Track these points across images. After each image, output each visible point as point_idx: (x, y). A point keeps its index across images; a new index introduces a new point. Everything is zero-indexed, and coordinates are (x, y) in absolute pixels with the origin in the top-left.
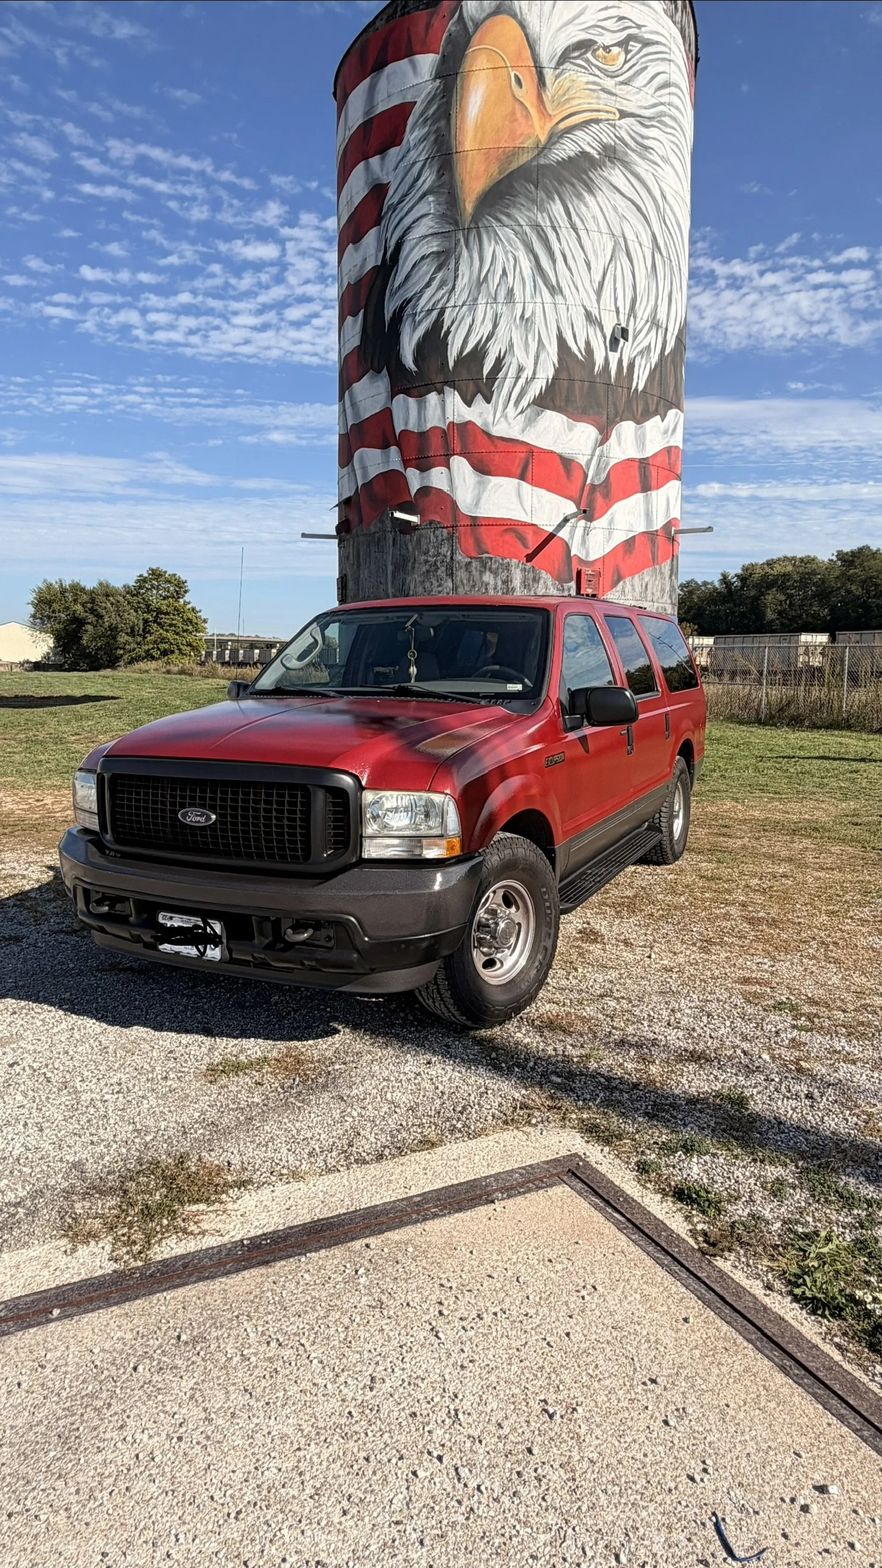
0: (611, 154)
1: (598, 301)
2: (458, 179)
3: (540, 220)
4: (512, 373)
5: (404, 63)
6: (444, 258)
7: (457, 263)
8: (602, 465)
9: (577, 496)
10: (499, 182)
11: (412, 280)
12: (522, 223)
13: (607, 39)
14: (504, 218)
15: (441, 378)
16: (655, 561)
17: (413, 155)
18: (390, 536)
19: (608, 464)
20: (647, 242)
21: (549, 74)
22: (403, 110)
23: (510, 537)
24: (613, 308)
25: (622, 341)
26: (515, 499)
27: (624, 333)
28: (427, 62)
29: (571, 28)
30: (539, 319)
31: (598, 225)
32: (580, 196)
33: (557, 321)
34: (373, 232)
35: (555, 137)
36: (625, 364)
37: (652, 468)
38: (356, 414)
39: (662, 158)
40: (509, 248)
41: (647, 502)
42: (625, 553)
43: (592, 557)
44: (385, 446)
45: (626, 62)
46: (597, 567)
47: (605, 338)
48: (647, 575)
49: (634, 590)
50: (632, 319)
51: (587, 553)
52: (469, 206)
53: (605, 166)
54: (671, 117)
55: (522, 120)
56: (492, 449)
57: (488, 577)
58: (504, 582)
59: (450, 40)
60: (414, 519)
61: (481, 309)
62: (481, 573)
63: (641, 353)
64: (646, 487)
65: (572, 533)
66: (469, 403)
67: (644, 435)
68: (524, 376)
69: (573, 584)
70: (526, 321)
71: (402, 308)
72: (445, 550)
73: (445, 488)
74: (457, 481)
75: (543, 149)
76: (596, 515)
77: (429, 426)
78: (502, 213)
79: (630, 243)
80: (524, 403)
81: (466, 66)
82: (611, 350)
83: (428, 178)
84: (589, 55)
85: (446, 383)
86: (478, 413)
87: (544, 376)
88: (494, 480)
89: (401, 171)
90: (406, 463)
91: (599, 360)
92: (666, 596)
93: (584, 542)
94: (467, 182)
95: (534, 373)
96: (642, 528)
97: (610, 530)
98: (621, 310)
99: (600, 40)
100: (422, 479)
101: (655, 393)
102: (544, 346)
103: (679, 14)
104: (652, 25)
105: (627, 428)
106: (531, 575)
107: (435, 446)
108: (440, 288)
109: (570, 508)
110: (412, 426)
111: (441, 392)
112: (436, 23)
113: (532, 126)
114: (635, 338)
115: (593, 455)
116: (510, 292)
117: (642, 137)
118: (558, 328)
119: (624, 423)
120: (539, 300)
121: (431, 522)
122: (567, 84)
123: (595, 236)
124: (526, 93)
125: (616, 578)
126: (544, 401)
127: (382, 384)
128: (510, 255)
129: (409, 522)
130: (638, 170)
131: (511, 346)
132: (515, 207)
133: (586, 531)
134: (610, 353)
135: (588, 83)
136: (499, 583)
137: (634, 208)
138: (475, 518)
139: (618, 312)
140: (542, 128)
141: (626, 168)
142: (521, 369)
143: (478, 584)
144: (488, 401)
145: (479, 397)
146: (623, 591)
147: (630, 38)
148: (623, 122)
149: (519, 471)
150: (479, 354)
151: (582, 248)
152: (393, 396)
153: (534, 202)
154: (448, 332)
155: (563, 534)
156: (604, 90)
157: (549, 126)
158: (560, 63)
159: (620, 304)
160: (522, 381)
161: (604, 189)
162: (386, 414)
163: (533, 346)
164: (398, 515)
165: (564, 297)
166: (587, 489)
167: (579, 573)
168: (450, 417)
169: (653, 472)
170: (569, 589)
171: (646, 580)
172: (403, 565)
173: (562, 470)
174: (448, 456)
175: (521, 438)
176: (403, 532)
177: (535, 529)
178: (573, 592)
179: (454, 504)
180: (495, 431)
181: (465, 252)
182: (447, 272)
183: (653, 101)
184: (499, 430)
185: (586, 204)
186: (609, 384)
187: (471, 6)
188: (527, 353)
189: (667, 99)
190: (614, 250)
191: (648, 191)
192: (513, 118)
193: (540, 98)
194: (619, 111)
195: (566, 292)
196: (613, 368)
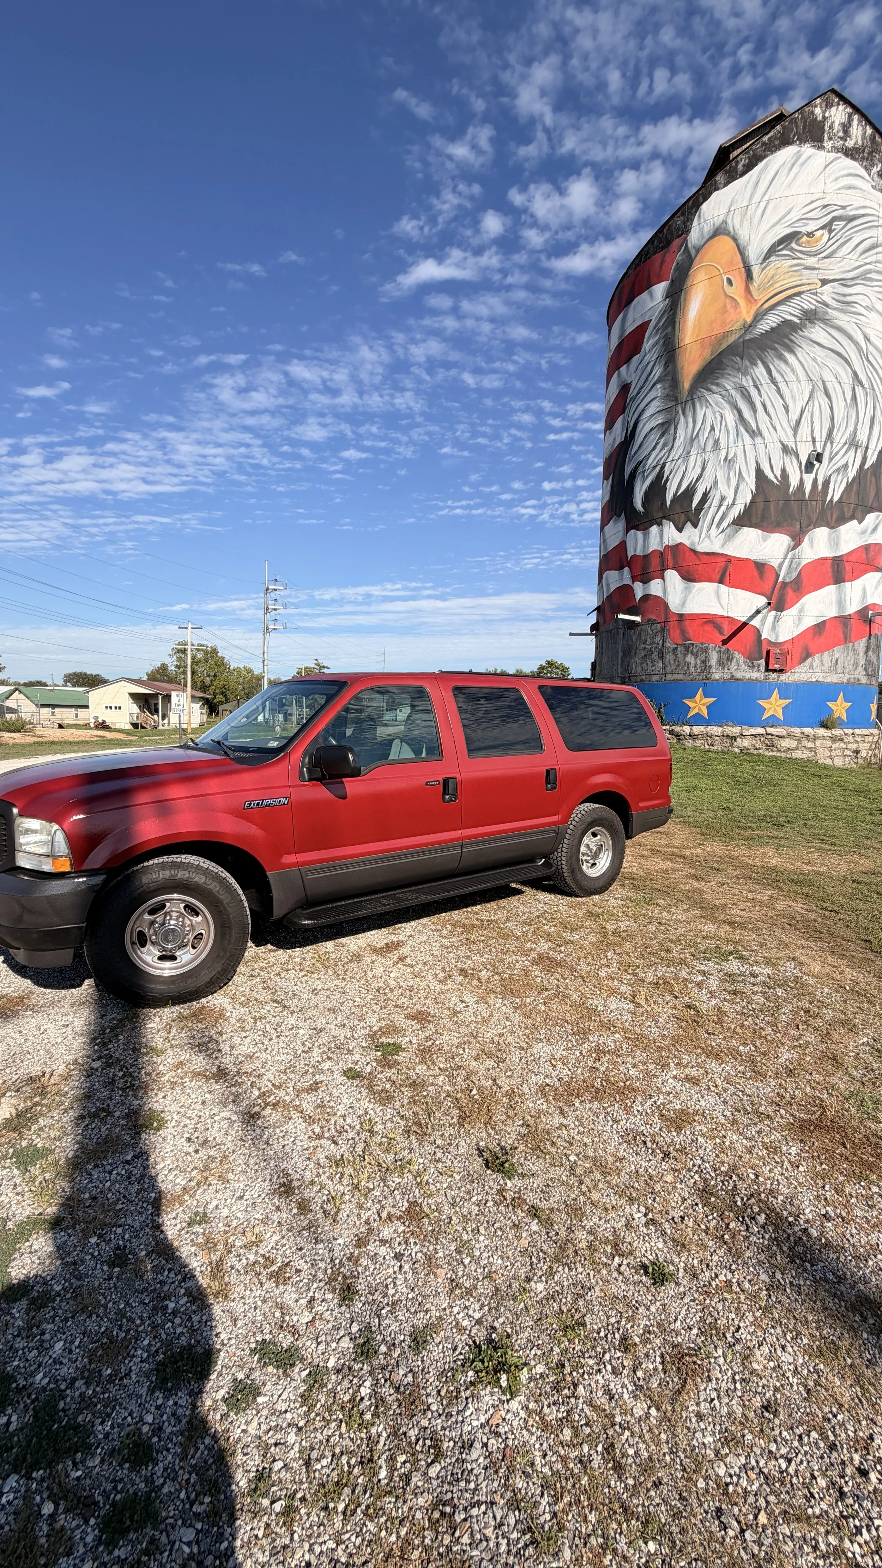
0: (811, 317)
1: (795, 436)
2: (679, 366)
3: (744, 383)
4: (716, 502)
5: (645, 295)
6: (667, 427)
7: (676, 428)
8: (794, 566)
9: (768, 593)
11: (644, 447)
12: (728, 387)
13: (811, 227)
14: (714, 388)
15: (660, 515)
16: (846, 639)
17: (648, 357)
18: (621, 631)
19: (799, 564)
20: (847, 378)
21: (756, 270)
22: (642, 328)
23: (708, 627)
24: (810, 439)
25: (817, 464)
26: (714, 598)
27: (819, 457)
28: (660, 289)
29: (777, 228)
30: (740, 460)
31: (797, 376)
32: (780, 357)
33: (756, 457)
34: (620, 419)
35: (759, 317)
36: (820, 482)
37: (847, 564)
38: (605, 548)
39: (866, 308)
40: (717, 409)
41: (840, 593)
42: (815, 635)
43: (781, 639)
44: (620, 568)
45: (829, 240)
46: (785, 648)
47: (800, 464)
48: (838, 652)
49: (823, 664)
50: (829, 444)
51: (777, 637)
53: (805, 327)
54: (877, 272)
55: (731, 310)
56: (697, 562)
57: (690, 659)
58: (702, 662)
59: (677, 268)
60: (637, 619)
61: (692, 459)
62: (685, 655)
63: (838, 470)
64: (838, 579)
65: (763, 621)
66: (680, 529)
67: (838, 538)
68: (725, 504)
69: (763, 662)
70: (729, 462)
71: (636, 469)
72: (658, 639)
73: (660, 594)
74: (669, 589)
75: (748, 328)
76: (786, 606)
77: (651, 550)
78: (712, 384)
79: (829, 385)
80: (725, 524)
81: (689, 282)
82: (807, 472)
83: (658, 371)
84: (793, 245)
85: (664, 517)
86: (689, 537)
87: (743, 501)
88: (698, 585)
89: (639, 372)
90: (634, 579)
91: (794, 482)
92: (860, 669)
93: (774, 627)
94: (686, 368)
95: (734, 501)
96: (833, 613)
97: (800, 617)
98: (818, 439)
99: (803, 230)
100: (644, 589)
101: (852, 501)
102: (743, 479)
104: (857, 204)
105: (821, 533)
106: (725, 656)
107: (655, 563)
108: (662, 448)
109: (762, 601)
110: (639, 552)
111: (660, 524)
112: (668, 259)
113: (741, 312)
114: (831, 459)
115: (785, 559)
116: (717, 442)
117: (845, 295)
118: (757, 463)
119: (817, 530)
120: (740, 443)
121: (649, 620)
122: (772, 273)
124: (736, 290)
125: (804, 655)
126: (742, 521)
127: (621, 524)
128: (718, 414)
129: (634, 621)
130: (839, 323)
131: (716, 482)
132: (723, 377)
133: (776, 619)
134: (805, 476)
135: (791, 266)
136: (699, 662)
137: (833, 355)
138: (681, 615)
139: (814, 441)
140: (748, 312)
141: (826, 324)
142: (723, 499)
143: (682, 663)
144: (695, 526)
145: (689, 524)
146: (811, 666)
147: (835, 219)
148: (825, 287)
149: (718, 577)
150: (690, 492)
151: (781, 396)
152: (627, 531)
153: (739, 370)
154: (667, 480)
155: (755, 622)
156: (807, 268)
157: (754, 309)
158: (765, 259)
159: (817, 434)
160: (723, 508)
161: (803, 346)
162: (623, 545)
163: (734, 480)
164: (621, 616)
165: (764, 439)
166: (778, 586)
167: (768, 653)
168: (666, 542)
169: (848, 567)
170: (759, 666)
171: (837, 656)
172: (628, 652)
173: (756, 573)
174: (663, 570)
175: (721, 551)
176: (630, 628)
177: (731, 620)
178: (762, 668)
179: (666, 605)
180: (700, 548)
181: (682, 419)
182: (668, 437)
183: (858, 263)
184: (703, 547)
185: (786, 362)
186: (803, 500)
187: (694, 237)
188: (729, 486)
189: (873, 259)
190: (812, 392)
191: (850, 337)
192: (724, 310)
193: (748, 290)
194: (821, 280)
195: (765, 433)
196: (808, 487)
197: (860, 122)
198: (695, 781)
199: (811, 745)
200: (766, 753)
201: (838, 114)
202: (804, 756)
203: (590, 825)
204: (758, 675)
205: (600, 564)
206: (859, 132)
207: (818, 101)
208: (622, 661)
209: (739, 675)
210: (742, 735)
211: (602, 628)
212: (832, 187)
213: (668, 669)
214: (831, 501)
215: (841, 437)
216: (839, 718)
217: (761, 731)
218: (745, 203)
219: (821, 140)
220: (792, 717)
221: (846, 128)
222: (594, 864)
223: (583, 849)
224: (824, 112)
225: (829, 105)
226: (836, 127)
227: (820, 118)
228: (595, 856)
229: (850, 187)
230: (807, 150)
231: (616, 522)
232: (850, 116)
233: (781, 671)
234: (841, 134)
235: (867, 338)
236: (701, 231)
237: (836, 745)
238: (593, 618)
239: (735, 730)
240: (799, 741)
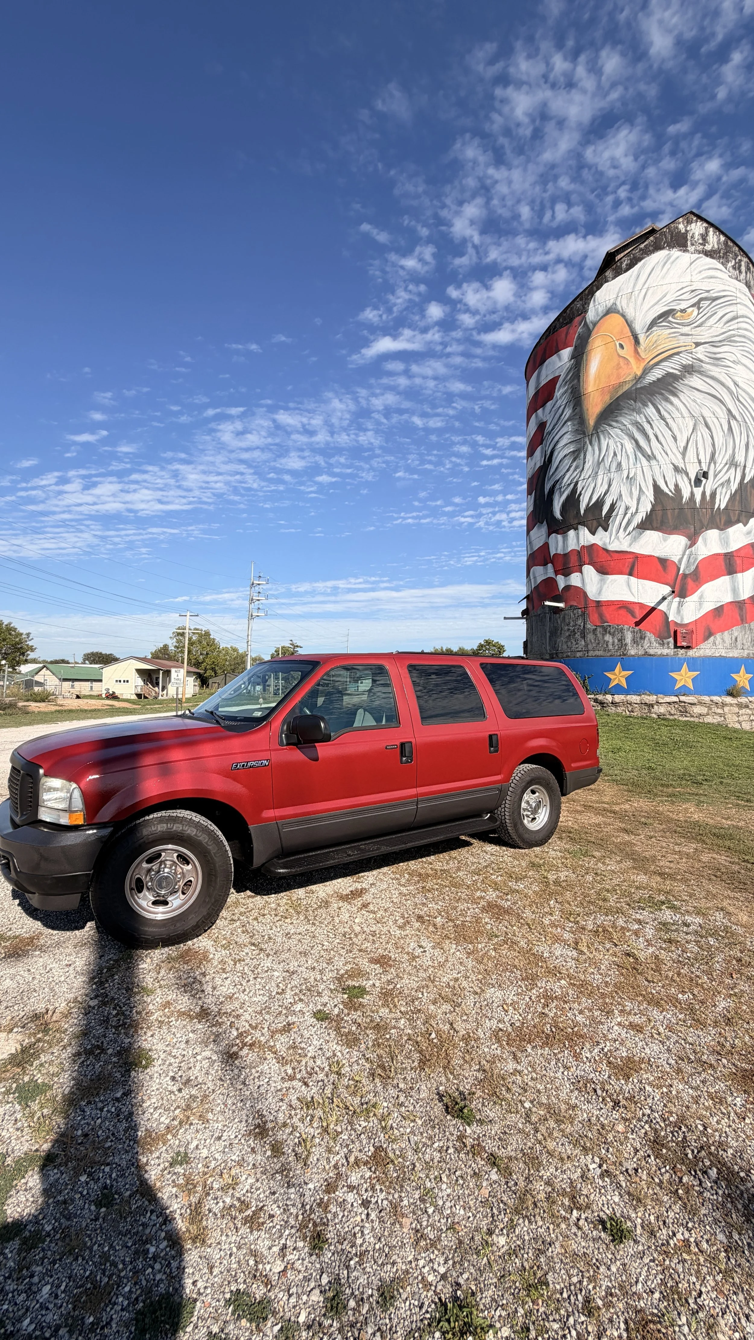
0: (689, 370)
1: (684, 459)
2: (585, 408)
3: (639, 420)
4: (622, 511)
5: (554, 357)
6: (578, 454)
7: (585, 455)
8: (692, 560)
9: (672, 583)
10: (611, 404)
11: (559, 469)
12: (626, 423)
13: (683, 305)
14: (614, 424)
15: (576, 522)
16: (743, 620)
17: (559, 402)
18: (548, 616)
19: (696, 559)
20: (723, 415)
21: (642, 338)
22: (554, 381)
23: (622, 612)
24: (696, 461)
25: (704, 480)
26: (625, 588)
27: (705, 475)
28: (566, 353)
29: (656, 307)
30: (640, 478)
31: (681, 414)
32: (667, 400)
33: (653, 476)
34: (539, 449)
35: (646, 371)
36: (708, 494)
37: (736, 559)
38: (532, 548)
39: (734, 362)
40: (617, 439)
41: (733, 582)
42: (715, 617)
43: (686, 621)
44: (545, 564)
45: (698, 314)
46: (690, 627)
47: (690, 480)
48: (736, 631)
49: (724, 641)
50: (712, 465)
51: (682, 619)
52: (592, 422)
53: (685, 377)
54: (740, 336)
55: (625, 367)
56: (609, 558)
57: (608, 638)
58: (619, 640)
59: (579, 337)
60: (561, 605)
61: (600, 478)
62: (603, 635)
63: (722, 484)
64: (731, 571)
65: (669, 606)
66: (593, 533)
67: (728, 538)
68: (630, 512)
69: (671, 640)
70: (630, 479)
71: (554, 486)
72: (580, 622)
73: (579, 585)
74: (587, 580)
75: (638, 379)
76: (688, 593)
77: (569, 549)
78: (613, 421)
79: (708, 420)
80: (630, 528)
81: (589, 348)
82: (696, 486)
83: (568, 412)
84: (670, 319)
85: (579, 524)
86: (600, 538)
87: (645, 510)
88: (611, 577)
89: (553, 413)
90: (557, 573)
91: (686, 494)
93: (679, 611)
94: (590, 410)
95: (637, 509)
96: (729, 598)
97: (701, 602)
98: (703, 460)
99: (678, 308)
100: (566, 581)
101: (736, 508)
102: (643, 492)
103: (744, 274)
104: (719, 288)
105: (712, 535)
106: (639, 635)
107: (573, 560)
108: (575, 470)
109: (667, 589)
110: (560, 551)
111: (576, 529)
112: (571, 331)
113: (632, 368)
114: (715, 476)
115: (683, 555)
116: (619, 465)
117: (715, 353)
118: (654, 480)
120: (639, 465)
121: (571, 606)
122: (654, 339)
123: (680, 421)
124: (628, 352)
125: (707, 634)
126: (645, 525)
127: (544, 529)
128: (619, 444)
129: (558, 607)
130: (712, 374)
131: (621, 496)
132: (621, 416)
133: (680, 605)
134: (695, 490)
135: (670, 334)
136: (616, 641)
137: (710, 397)
138: (599, 602)
139: (700, 462)
140: (638, 368)
141: (702, 375)
142: (627, 508)
143: (602, 642)
144: (606, 530)
145: (600, 528)
146: (714, 643)
147: (701, 300)
148: (699, 348)
149: (628, 570)
150: (599, 503)
151: (670, 429)
152: (549, 535)
153: (633, 410)
154: (580, 494)
155: (662, 607)
156: (682, 335)
157: (643, 365)
158: (648, 329)
159: (702, 457)
160: (629, 516)
161: (685, 391)
162: (546, 546)
163: (636, 493)
164: (547, 603)
165: (658, 461)
166: (680, 578)
167: (675, 632)
168: (582, 543)
169: (738, 561)
170: (668, 643)
171: (736, 634)
172: (555, 633)
173: (660, 567)
174: (581, 566)
175: (629, 550)
176: (555, 613)
177: (641, 605)
178: (672, 645)
179: (585, 594)
180: (611, 548)
181: (590, 448)
182: (580, 461)
183: (724, 330)
184: (614, 546)
185: (671, 403)
186: (694, 508)
187: (591, 315)
188: (632, 498)
189: (736, 326)
190: (695, 425)
191: (722, 384)
192: (618, 367)
193: (636, 352)
194: (695, 343)
195: (659, 457)
196: (698, 498)
197: (715, 232)
198: (619, 742)
199: (720, 711)
200: (681, 718)
201: (697, 228)
202: (715, 721)
203: (530, 783)
204: (668, 651)
205: (528, 561)
206: (714, 240)
207: (681, 220)
208: (550, 639)
209: (652, 651)
210: (658, 702)
211: (531, 613)
212: (696, 277)
213: (590, 647)
214: (719, 508)
215: (722, 459)
216: (743, 687)
217: (675, 699)
218: (630, 291)
219: (686, 246)
220: (701, 687)
221: (704, 237)
222: (534, 819)
223: (524, 805)
224: (686, 227)
225: (689, 222)
226: (696, 237)
227: (683, 231)
228: (535, 811)
229: (711, 277)
230: (675, 253)
231: (539, 528)
232: (706, 229)
233: (688, 647)
234: (701, 241)
235: (736, 384)
236: (597, 310)
237: (743, 711)
238: (524, 606)
239: (652, 699)
240: (709, 708)
